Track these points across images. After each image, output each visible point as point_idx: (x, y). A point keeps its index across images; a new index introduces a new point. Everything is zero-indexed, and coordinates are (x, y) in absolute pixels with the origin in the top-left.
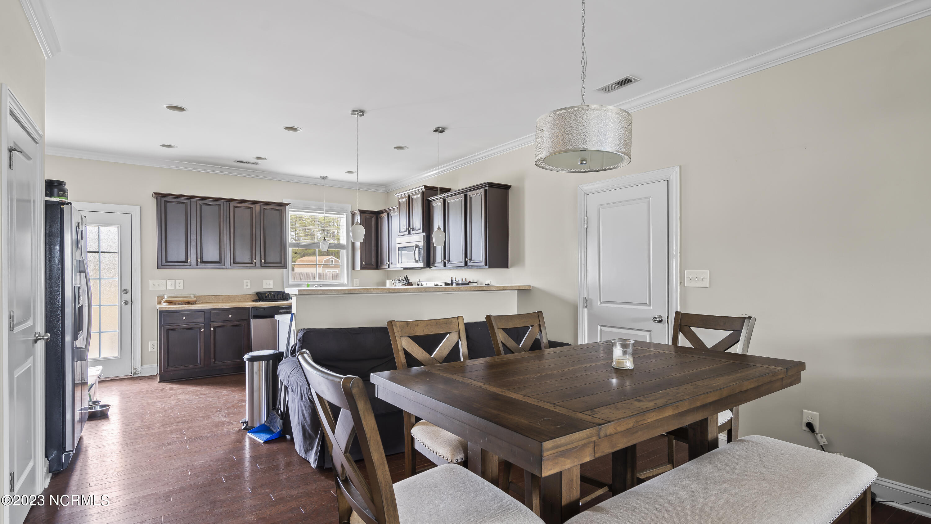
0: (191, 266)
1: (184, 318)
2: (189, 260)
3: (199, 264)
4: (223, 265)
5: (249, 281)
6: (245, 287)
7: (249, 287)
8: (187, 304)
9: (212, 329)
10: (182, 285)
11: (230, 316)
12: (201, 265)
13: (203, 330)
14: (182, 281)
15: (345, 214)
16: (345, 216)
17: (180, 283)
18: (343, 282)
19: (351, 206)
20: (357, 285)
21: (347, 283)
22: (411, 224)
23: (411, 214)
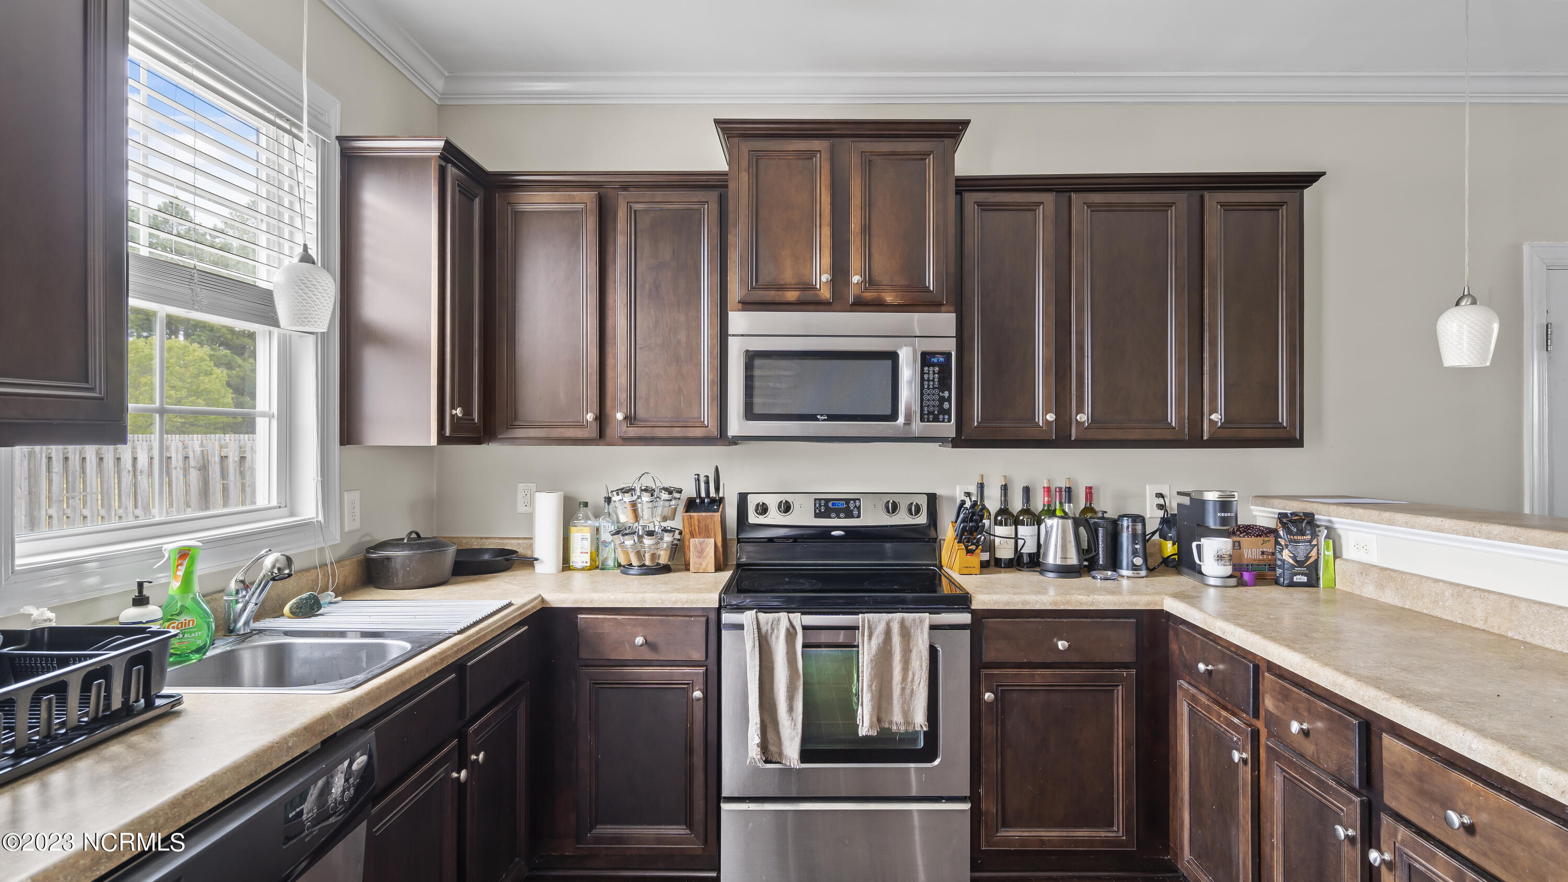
18: (292, 514)
19: (338, 106)
20: (357, 525)
21: (321, 518)
22: (855, 261)
23: (855, 224)
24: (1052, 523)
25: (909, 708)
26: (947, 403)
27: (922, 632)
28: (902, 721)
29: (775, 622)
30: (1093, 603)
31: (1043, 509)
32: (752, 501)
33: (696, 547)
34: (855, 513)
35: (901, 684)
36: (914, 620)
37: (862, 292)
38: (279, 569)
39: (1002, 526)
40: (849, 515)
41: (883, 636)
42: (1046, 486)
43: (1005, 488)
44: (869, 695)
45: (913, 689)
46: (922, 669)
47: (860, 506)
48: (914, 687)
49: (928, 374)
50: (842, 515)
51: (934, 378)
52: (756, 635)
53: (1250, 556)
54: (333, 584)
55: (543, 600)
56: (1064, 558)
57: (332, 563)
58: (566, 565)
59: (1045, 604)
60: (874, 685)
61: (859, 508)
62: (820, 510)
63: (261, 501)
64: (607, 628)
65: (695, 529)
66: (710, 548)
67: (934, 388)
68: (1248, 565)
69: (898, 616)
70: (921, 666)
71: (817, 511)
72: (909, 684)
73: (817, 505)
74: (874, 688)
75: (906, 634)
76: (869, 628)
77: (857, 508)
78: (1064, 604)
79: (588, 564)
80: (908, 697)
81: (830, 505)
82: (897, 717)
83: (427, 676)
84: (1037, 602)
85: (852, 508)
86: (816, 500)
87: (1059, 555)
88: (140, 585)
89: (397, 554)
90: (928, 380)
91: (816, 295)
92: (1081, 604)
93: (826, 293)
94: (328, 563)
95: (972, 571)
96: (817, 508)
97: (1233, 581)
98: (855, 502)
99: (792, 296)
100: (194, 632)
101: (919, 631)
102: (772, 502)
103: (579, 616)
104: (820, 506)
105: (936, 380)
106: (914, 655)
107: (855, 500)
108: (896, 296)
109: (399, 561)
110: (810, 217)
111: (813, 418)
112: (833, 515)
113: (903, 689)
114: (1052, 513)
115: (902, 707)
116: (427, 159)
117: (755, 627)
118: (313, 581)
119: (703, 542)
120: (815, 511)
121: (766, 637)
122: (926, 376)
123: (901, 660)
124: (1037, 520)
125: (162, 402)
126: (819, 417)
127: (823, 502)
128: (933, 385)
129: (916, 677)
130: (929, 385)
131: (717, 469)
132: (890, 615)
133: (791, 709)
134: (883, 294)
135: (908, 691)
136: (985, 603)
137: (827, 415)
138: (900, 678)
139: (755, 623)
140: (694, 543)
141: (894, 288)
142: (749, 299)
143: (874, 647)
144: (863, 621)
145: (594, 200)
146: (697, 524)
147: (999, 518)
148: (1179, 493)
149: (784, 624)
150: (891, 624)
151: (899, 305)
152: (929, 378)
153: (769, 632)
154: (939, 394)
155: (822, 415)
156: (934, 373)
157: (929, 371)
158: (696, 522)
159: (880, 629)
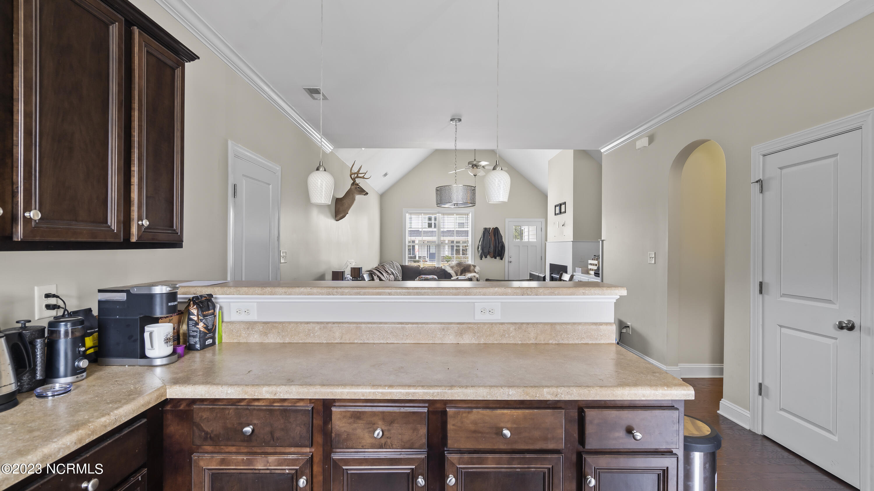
148: (100, 291)
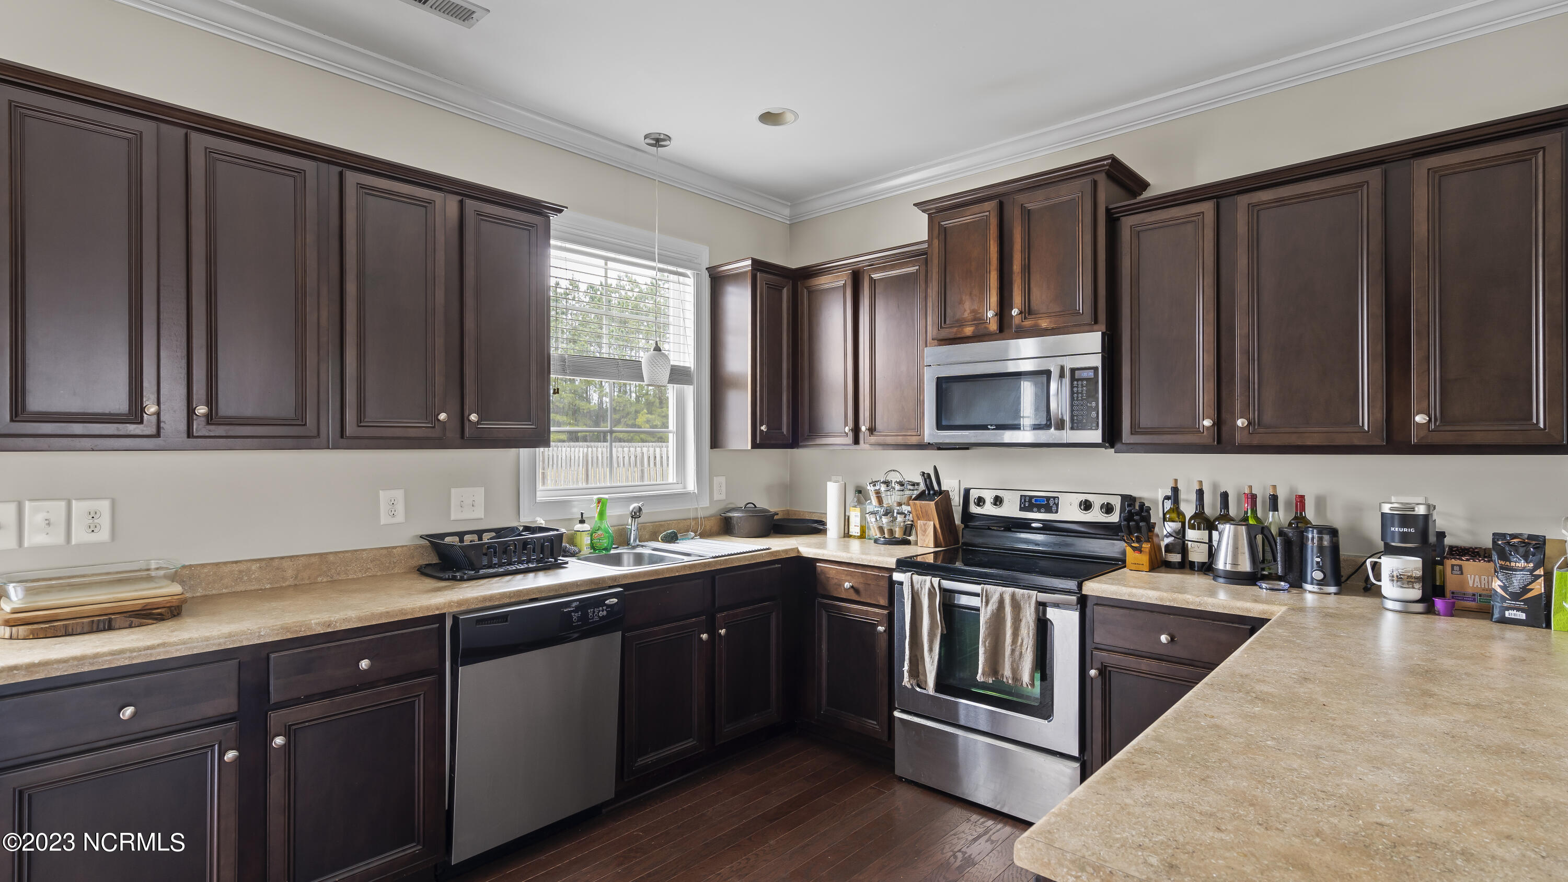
0: (158, 435)
1: (128, 712)
2: (152, 409)
3: (199, 427)
4: (315, 433)
5: (399, 494)
6: (384, 519)
7: (400, 518)
8: (136, 621)
9: (279, 741)
10: (105, 521)
11: (364, 664)
12: (212, 434)
13: (230, 755)
14: (104, 506)
15: (689, 272)
16: (690, 281)
17: (93, 515)
18: (684, 489)
19: (707, 251)
20: (723, 497)
21: (696, 491)
22: (1017, 298)
23: (1016, 266)
24: (1227, 529)
25: (1018, 667)
26: (1094, 413)
27: (1030, 606)
28: (1011, 676)
29: (923, 583)
30: (1200, 604)
31: (1220, 514)
32: (974, 495)
33: (921, 527)
34: (1054, 508)
35: (1011, 646)
36: (1023, 595)
37: (1022, 321)
38: (635, 512)
39: (1195, 530)
40: (1049, 510)
41: (997, 604)
42: (1246, 492)
43: (1200, 493)
44: (983, 649)
45: (1022, 652)
46: (1029, 637)
47: (1058, 503)
48: (1023, 651)
49: (1077, 387)
50: (1043, 510)
51: (1082, 391)
52: (910, 590)
53: (1477, 584)
54: (701, 529)
55: (798, 551)
56: (1235, 564)
57: (701, 518)
58: (847, 535)
59: (1150, 598)
60: (988, 642)
61: (1057, 505)
62: (1025, 505)
63: (670, 480)
64: (832, 574)
65: (919, 514)
66: (931, 528)
67: (1082, 400)
68: (1474, 595)
69: (1010, 590)
70: (1029, 634)
71: (1022, 506)
72: (1018, 648)
73: (1023, 501)
74: (987, 644)
75: (1017, 606)
76: (987, 596)
77: (1056, 504)
78: (1170, 601)
79: (859, 534)
80: (1017, 658)
81: (1033, 501)
82: (1007, 672)
83: (677, 574)
84: (1143, 596)
85: (1051, 505)
86: (1021, 496)
87: (1229, 561)
88: (582, 514)
89: (736, 515)
90: (1077, 393)
91: (986, 328)
92: (1188, 603)
93: (993, 326)
94: (699, 517)
95: (1141, 567)
96: (1023, 503)
97: (1420, 607)
98: (1054, 500)
99: (969, 331)
100: (603, 540)
101: (1028, 605)
102: (989, 496)
103: (817, 564)
104: (1025, 501)
105: (1084, 392)
106: (1023, 624)
107: (1054, 498)
108: (1050, 322)
109: (735, 519)
110: (983, 265)
111: (984, 427)
112: (1035, 510)
113: (1013, 651)
114: (1225, 518)
115: (1011, 664)
116: (746, 272)
117: (910, 584)
118: (688, 526)
119: (926, 523)
120: (1020, 505)
121: (917, 593)
122: (1075, 389)
123: (1012, 626)
124: (1210, 526)
125: (611, 428)
126: (989, 427)
127: (1027, 498)
128: (1081, 397)
129: (1024, 643)
130: (1078, 397)
131: (935, 468)
132: (1004, 589)
133: (931, 650)
134: (1040, 321)
135: (1017, 653)
136: (1094, 590)
137: (996, 425)
138: (1011, 641)
139: (910, 581)
140: (920, 523)
141: (1049, 315)
142: (940, 337)
143: (989, 613)
144: (982, 590)
145: (850, 277)
146: (920, 510)
147: (1192, 522)
149: (928, 585)
150: (1004, 596)
151: (1053, 329)
152: (1078, 391)
153: (920, 589)
154: (1087, 405)
155: (991, 425)
156: (1082, 386)
157: (1078, 384)
158: (919, 508)
159: (995, 599)
